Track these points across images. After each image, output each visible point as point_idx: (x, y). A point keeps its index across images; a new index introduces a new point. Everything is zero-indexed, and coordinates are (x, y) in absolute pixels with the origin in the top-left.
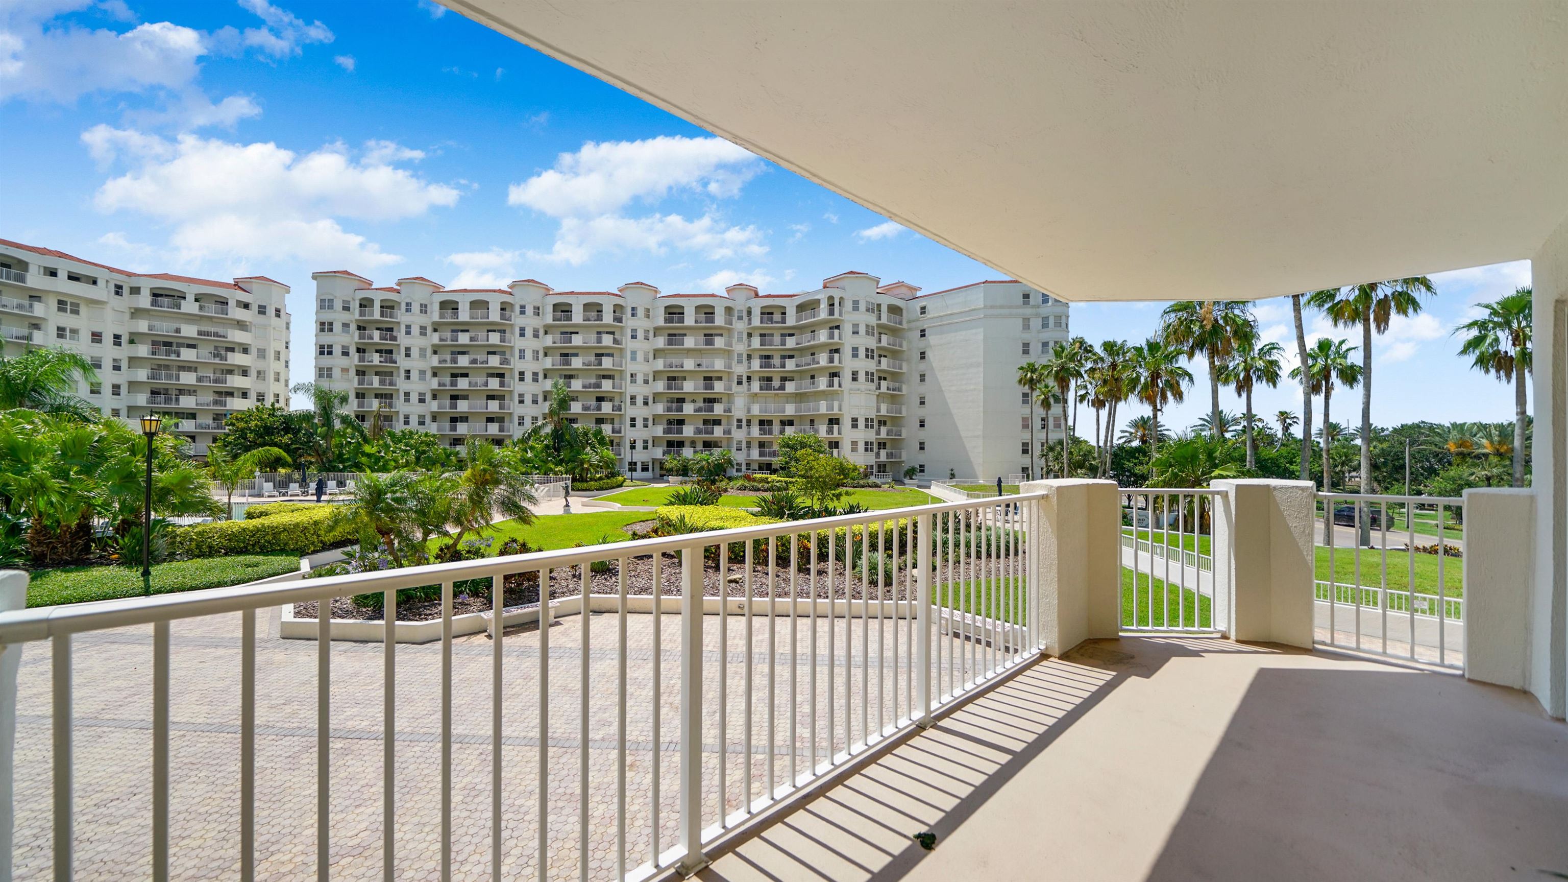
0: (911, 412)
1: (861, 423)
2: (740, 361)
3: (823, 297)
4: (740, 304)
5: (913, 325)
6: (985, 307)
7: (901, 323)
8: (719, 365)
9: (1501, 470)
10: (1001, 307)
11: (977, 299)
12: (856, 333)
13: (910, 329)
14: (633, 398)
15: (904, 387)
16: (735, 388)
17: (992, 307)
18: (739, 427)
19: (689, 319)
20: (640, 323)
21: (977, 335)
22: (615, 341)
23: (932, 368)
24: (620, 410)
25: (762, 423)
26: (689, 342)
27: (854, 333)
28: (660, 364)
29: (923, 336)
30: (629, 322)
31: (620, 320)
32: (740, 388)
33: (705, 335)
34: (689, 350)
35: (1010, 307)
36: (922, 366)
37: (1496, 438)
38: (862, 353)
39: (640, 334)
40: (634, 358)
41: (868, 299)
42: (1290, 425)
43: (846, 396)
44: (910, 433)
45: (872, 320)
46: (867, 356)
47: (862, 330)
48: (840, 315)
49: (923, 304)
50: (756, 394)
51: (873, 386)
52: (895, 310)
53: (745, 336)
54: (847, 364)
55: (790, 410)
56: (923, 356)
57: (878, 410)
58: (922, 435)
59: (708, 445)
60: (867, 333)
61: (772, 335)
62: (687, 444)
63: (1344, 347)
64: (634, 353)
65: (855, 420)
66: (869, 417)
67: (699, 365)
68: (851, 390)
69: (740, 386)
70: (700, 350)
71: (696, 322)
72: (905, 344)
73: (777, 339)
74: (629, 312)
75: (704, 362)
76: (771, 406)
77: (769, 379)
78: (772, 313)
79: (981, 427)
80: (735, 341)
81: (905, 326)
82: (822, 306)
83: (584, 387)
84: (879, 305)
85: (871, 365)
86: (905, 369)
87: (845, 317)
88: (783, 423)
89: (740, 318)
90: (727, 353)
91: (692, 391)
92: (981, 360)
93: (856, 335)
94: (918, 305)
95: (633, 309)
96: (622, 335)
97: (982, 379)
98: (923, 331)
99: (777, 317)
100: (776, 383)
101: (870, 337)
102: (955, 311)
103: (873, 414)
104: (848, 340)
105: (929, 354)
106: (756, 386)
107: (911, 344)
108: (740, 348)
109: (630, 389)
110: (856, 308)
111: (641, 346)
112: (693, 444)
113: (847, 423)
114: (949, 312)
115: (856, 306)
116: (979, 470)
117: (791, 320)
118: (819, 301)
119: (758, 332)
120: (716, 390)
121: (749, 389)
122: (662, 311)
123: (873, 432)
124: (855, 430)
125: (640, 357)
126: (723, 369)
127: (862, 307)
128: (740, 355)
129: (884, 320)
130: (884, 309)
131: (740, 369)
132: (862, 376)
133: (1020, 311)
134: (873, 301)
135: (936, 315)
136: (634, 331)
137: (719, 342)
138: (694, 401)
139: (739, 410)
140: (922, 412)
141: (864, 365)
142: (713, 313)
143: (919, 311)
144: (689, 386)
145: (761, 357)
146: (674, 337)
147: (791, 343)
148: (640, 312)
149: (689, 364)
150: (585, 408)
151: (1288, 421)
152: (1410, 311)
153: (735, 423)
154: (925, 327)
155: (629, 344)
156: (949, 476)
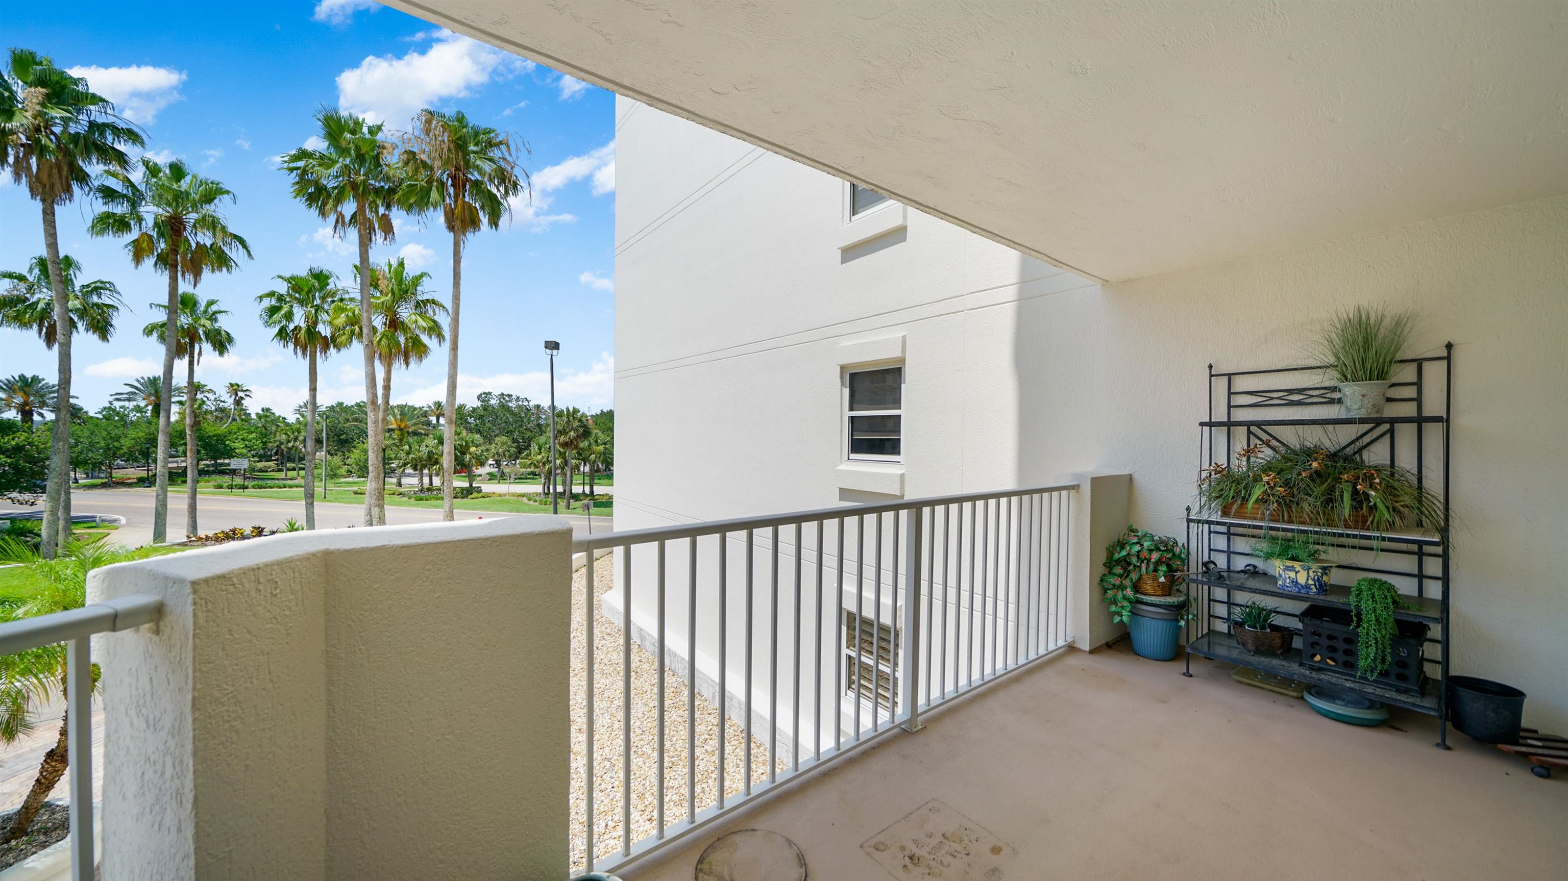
42: (242, 398)
63: (214, 308)
151: (241, 394)
152: (224, 269)
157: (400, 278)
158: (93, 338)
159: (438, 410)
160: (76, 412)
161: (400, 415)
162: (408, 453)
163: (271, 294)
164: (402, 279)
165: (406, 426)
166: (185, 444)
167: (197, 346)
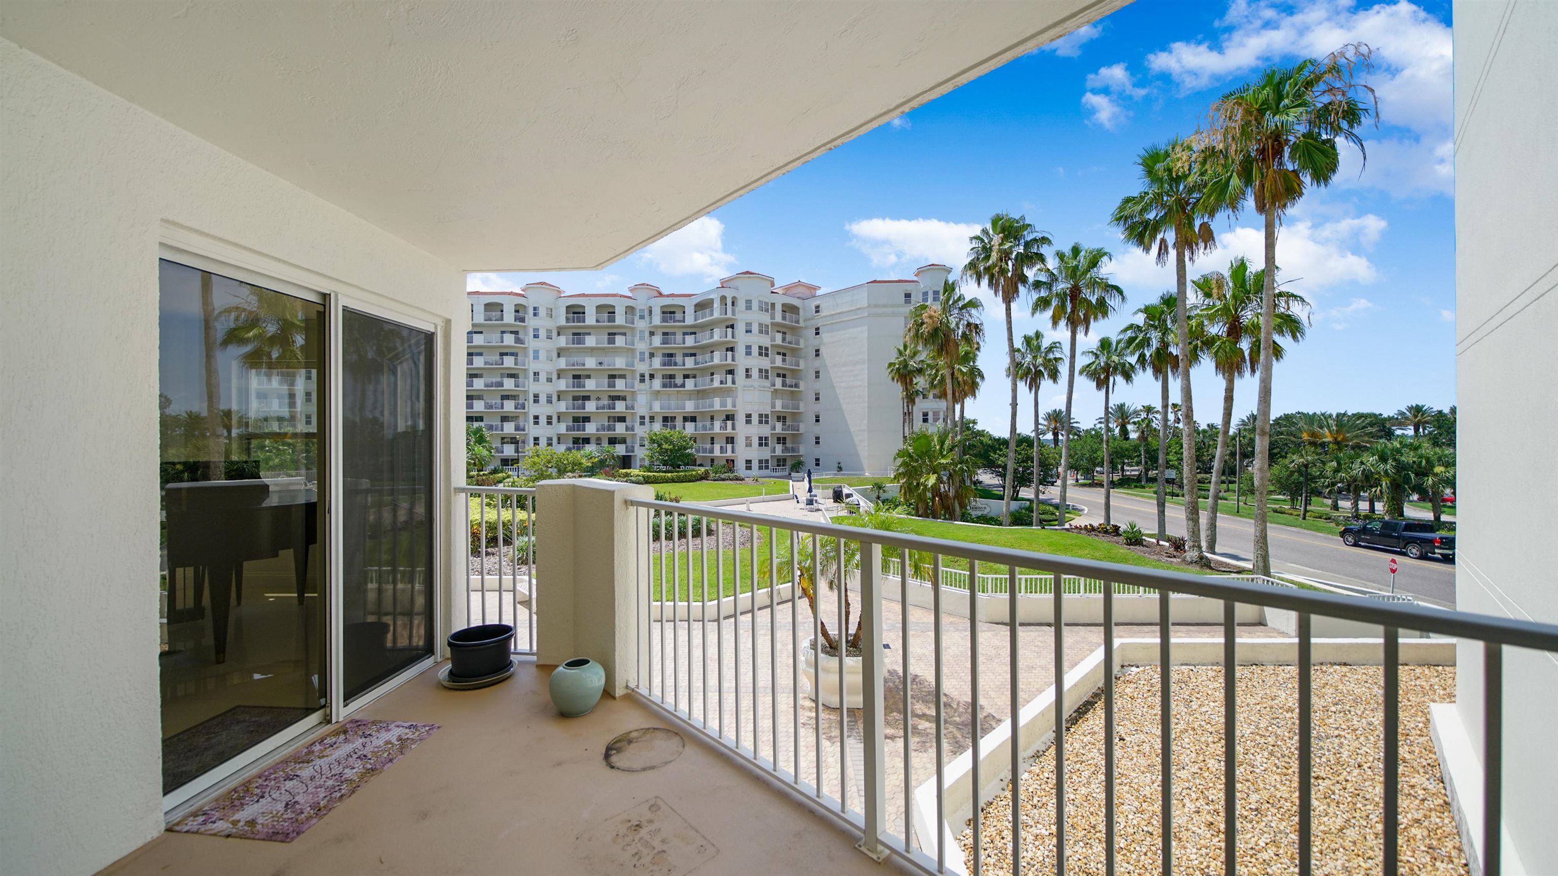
0: (807, 407)
1: (755, 419)
2: (642, 360)
3: (716, 297)
4: (641, 304)
5: (809, 323)
6: (869, 306)
7: (798, 322)
8: (620, 363)
9: (1316, 458)
10: (885, 306)
11: (862, 299)
12: (748, 331)
13: (806, 328)
14: (536, 396)
15: (802, 384)
16: (638, 385)
17: (876, 306)
18: (642, 423)
19: (590, 319)
20: (542, 323)
21: (861, 333)
22: (518, 341)
23: (826, 366)
24: (524, 408)
25: (665, 419)
26: (590, 341)
27: (747, 332)
28: (562, 363)
29: (817, 334)
30: (531, 322)
31: (522, 320)
32: (642, 386)
33: (609, 334)
34: (592, 349)
35: (892, 306)
36: (817, 363)
37: (1335, 428)
38: (755, 351)
39: (542, 334)
40: (536, 357)
41: (761, 299)
43: (740, 393)
44: (806, 427)
45: (766, 319)
46: (760, 354)
47: (755, 328)
48: (733, 313)
49: (817, 303)
50: (659, 391)
51: (767, 383)
52: (789, 309)
53: (647, 334)
54: (742, 362)
55: (690, 407)
56: (817, 353)
57: (773, 406)
58: (817, 429)
59: (613, 441)
60: (761, 332)
61: (674, 334)
62: (593, 440)
64: (536, 352)
65: (749, 416)
66: (764, 413)
67: (600, 363)
68: (745, 386)
69: (642, 384)
70: (603, 349)
71: (597, 321)
72: (802, 341)
73: (679, 337)
74: (531, 311)
75: (606, 360)
76: (673, 403)
77: (672, 377)
78: (674, 313)
79: (866, 422)
80: (637, 339)
81: (802, 324)
82: (715, 305)
83: (486, 386)
84: (773, 305)
85: (765, 363)
86: (802, 365)
87: (738, 316)
88: (685, 419)
89: (642, 317)
90: (629, 351)
91: (594, 389)
92: (866, 357)
93: (749, 334)
94: (813, 303)
95: (535, 309)
96: (526, 334)
97: (866, 376)
98: (817, 329)
99: (678, 316)
100: (679, 380)
101: (764, 335)
102: (845, 310)
103: (767, 410)
104: (742, 340)
105: (823, 351)
106: (657, 384)
107: (807, 342)
108: (641, 346)
109: (533, 387)
110: (749, 307)
111: (543, 345)
112: (599, 441)
113: (741, 419)
114: (839, 311)
115: (749, 305)
116: (865, 463)
117: (690, 320)
118: (712, 300)
119: (660, 332)
120: (617, 388)
121: (651, 387)
122: (563, 311)
123: (768, 427)
124: (748, 425)
125: (542, 355)
126: (624, 367)
127: (755, 306)
128: (642, 354)
129: (778, 318)
130: (779, 308)
131: (642, 367)
132: (755, 373)
133: (902, 310)
134: (767, 300)
135: (828, 314)
136: (536, 330)
137: (620, 341)
138: (598, 399)
139: (642, 406)
140: (817, 408)
141: (757, 363)
142: (614, 313)
143: (814, 310)
144: (590, 385)
145: (664, 355)
146: (578, 336)
147: (690, 341)
148: (542, 312)
149: (591, 363)
150: (488, 406)
153: (638, 420)
154: (819, 325)
155: (531, 344)
156: (836, 469)
157: (1240, 281)
158: (1051, 382)
159: (1416, 417)
160: (1077, 432)
161: (1336, 425)
162: (1337, 471)
163: (1131, 327)
164: (1244, 280)
165: (1345, 439)
166: (1140, 456)
167: (1111, 379)
